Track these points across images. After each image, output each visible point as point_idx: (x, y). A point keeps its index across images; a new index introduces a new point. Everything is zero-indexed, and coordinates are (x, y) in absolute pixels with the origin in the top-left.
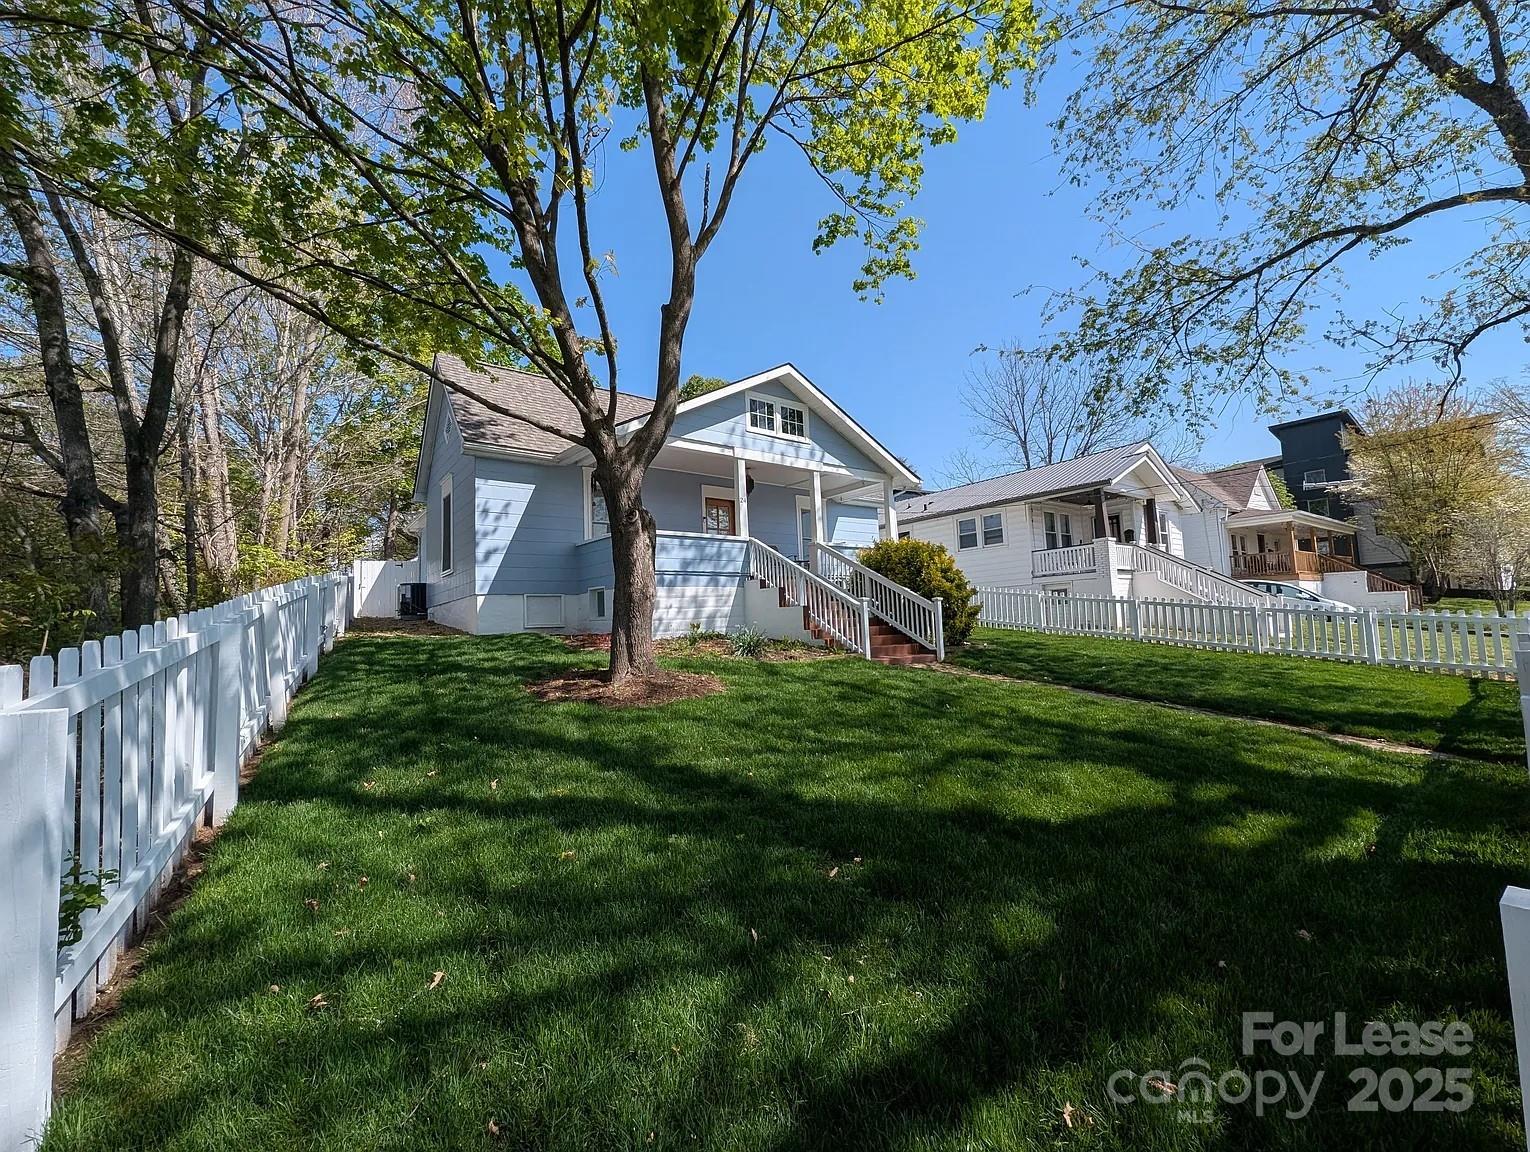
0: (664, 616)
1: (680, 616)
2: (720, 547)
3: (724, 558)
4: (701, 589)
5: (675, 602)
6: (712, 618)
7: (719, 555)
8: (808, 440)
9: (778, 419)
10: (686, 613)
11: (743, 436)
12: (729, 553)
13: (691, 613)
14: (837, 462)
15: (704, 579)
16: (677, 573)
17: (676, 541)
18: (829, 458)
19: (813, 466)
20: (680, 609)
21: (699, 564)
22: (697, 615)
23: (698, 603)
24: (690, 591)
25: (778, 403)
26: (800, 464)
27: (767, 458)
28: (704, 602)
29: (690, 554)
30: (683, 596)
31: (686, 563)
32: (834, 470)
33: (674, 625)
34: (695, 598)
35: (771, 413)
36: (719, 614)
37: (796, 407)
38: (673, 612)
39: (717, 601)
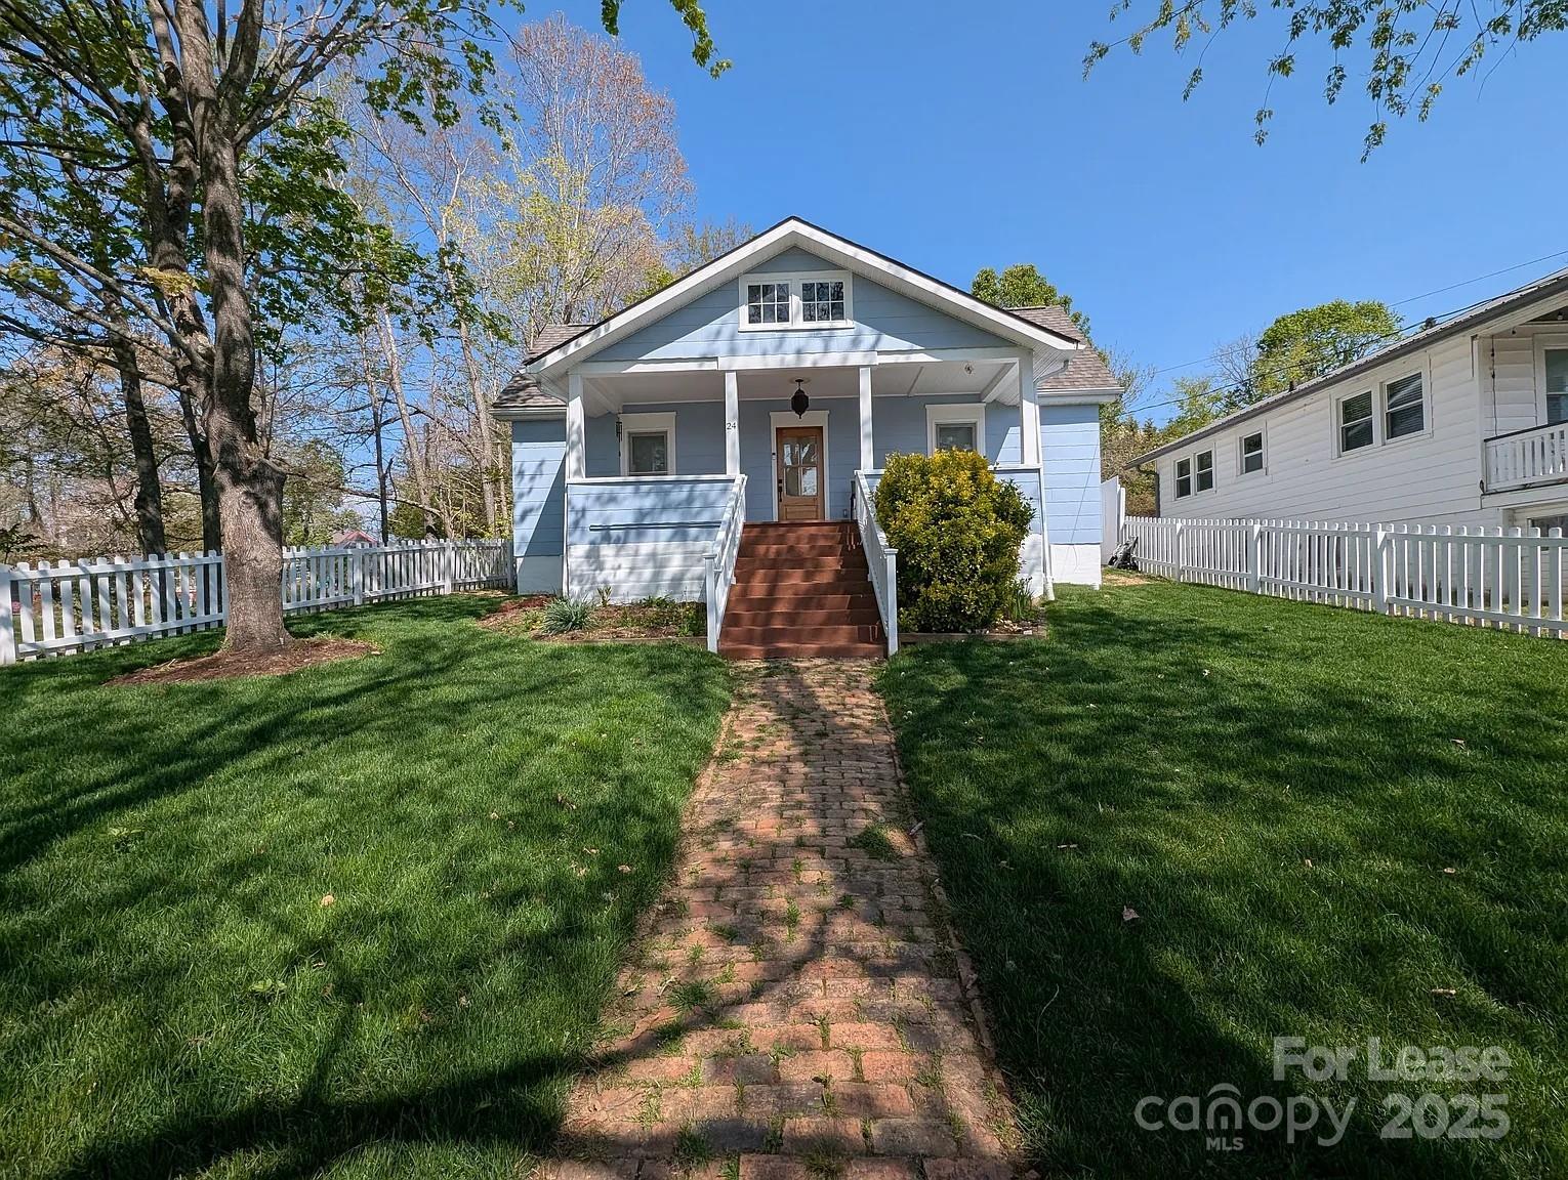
0: (610, 579)
1: (633, 578)
2: (691, 491)
3: (697, 504)
4: (661, 545)
5: (625, 562)
6: (677, 581)
7: (690, 500)
8: (850, 323)
9: (795, 303)
10: (640, 574)
11: (732, 338)
12: (705, 496)
13: (647, 573)
14: (905, 345)
15: (668, 532)
16: (627, 527)
17: (630, 489)
18: (889, 342)
19: (855, 359)
20: (632, 569)
21: (661, 513)
22: (656, 576)
23: (658, 562)
24: (646, 548)
25: (795, 280)
26: (833, 360)
27: (773, 362)
28: (668, 560)
29: (648, 502)
30: (636, 554)
31: (641, 513)
32: (901, 359)
33: (624, 588)
34: (653, 556)
35: (784, 297)
36: (689, 575)
37: (828, 277)
38: (622, 574)
39: (685, 559)
